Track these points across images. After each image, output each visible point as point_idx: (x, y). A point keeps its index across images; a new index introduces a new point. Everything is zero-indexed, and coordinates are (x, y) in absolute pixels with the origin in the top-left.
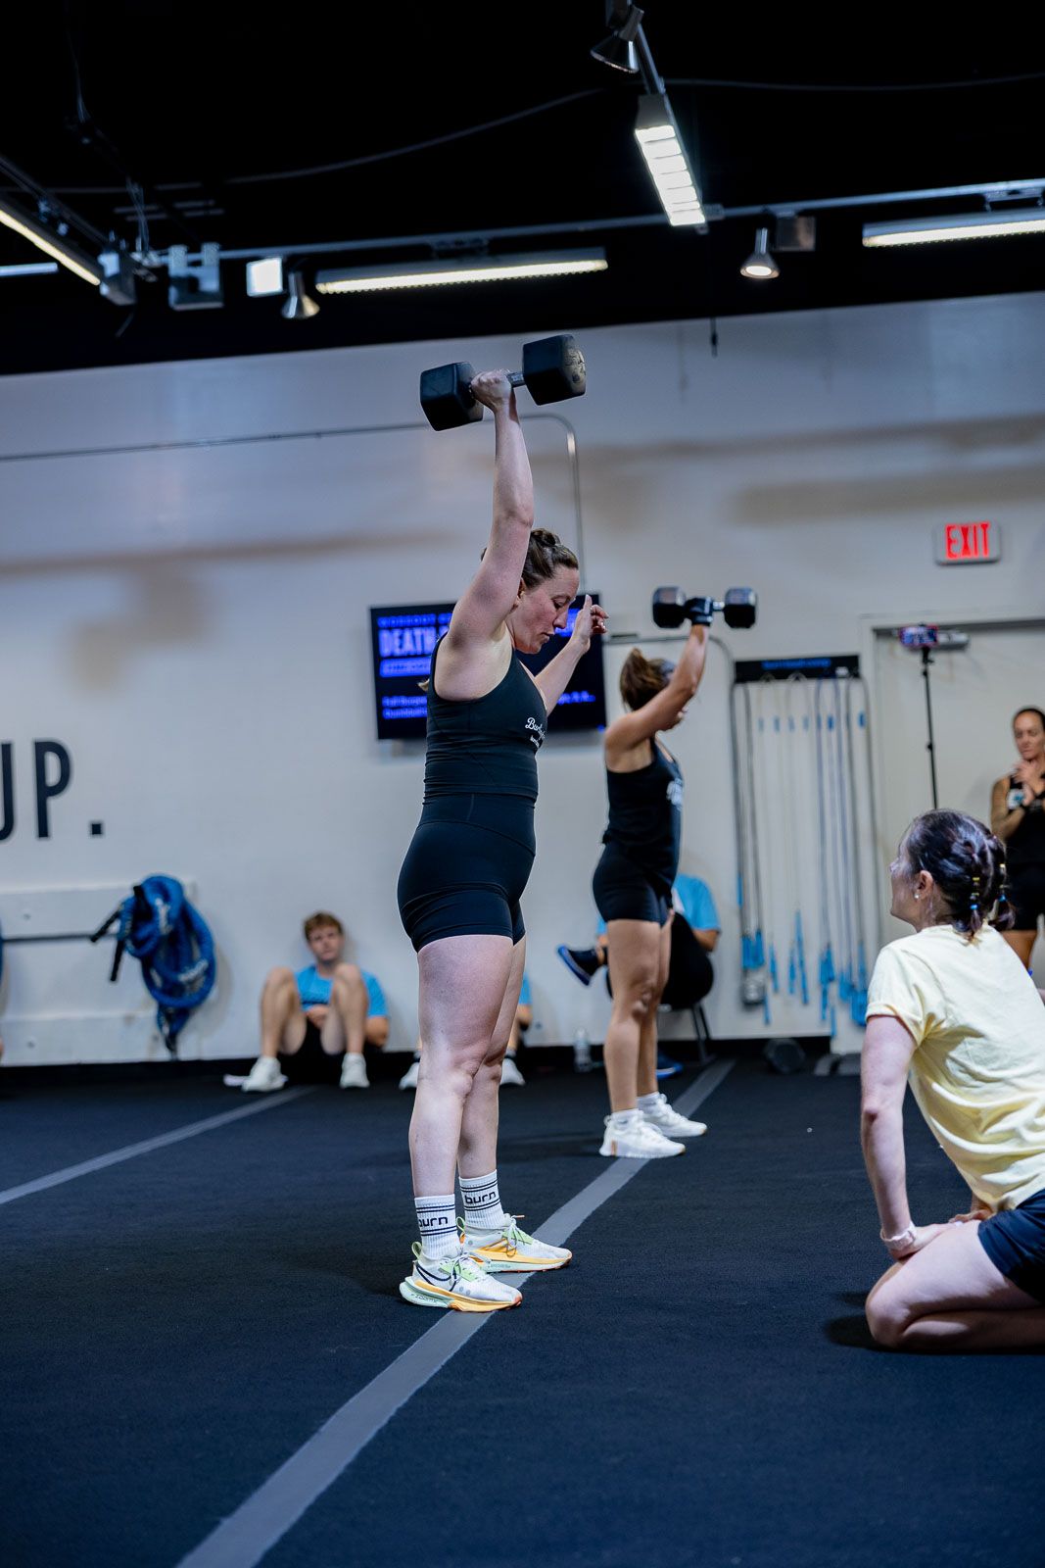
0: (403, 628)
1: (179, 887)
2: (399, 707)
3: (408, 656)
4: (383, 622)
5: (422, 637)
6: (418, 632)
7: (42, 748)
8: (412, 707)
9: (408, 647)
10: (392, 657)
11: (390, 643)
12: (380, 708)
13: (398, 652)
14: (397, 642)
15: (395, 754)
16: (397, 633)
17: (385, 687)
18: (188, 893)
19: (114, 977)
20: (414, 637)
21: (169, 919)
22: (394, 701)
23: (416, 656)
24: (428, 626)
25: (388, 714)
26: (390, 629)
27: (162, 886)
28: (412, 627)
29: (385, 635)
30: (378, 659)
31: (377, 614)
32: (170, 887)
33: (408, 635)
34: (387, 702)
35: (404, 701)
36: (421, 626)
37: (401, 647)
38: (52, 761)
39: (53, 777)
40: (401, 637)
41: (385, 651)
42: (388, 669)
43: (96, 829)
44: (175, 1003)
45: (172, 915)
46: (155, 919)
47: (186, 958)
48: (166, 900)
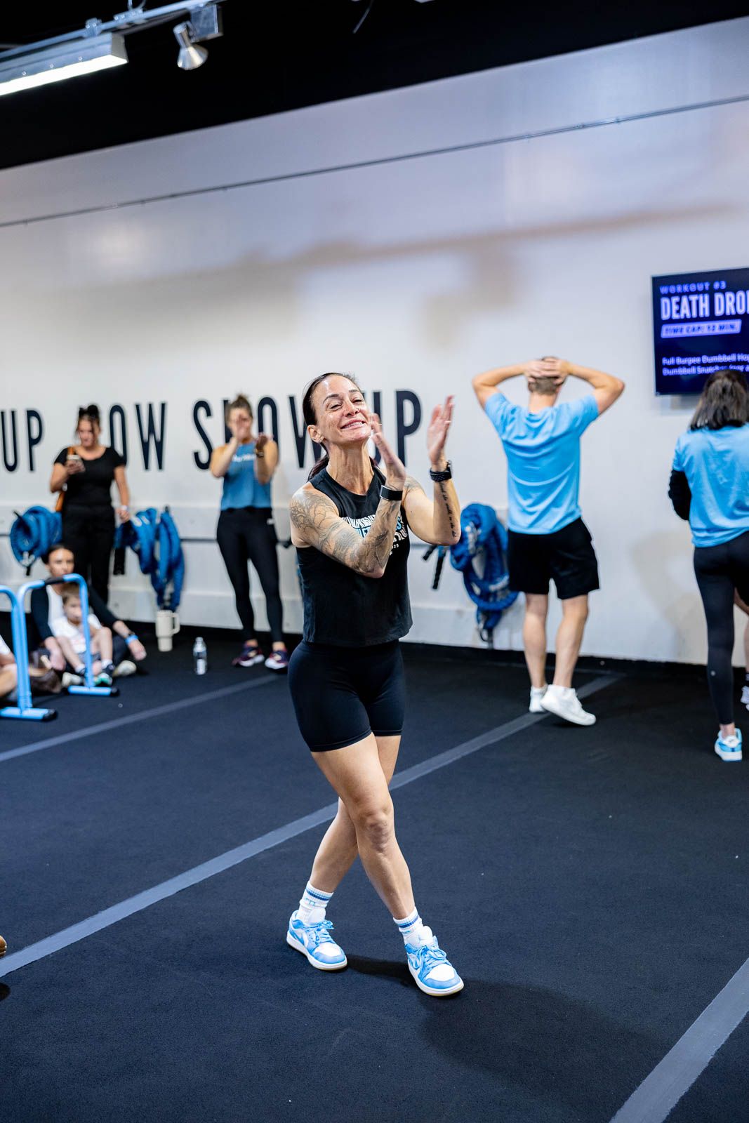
0: (680, 295)
1: (490, 511)
2: (676, 366)
3: (685, 320)
4: (664, 290)
5: (698, 302)
6: (694, 298)
7: (402, 396)
8: (687, 366)
9: (685, 311)
10: (671, 321)
11: (669, 309)
12: (659, 367)
13: (675, 316)
14: (675, 307)
15: (673, 407)
16: (675, 299)
17: (664, 348)
18: (500, 515)
19: (435, 586)
20: (690, 303)
21: (477, 543)
22: (671, 361)
23: (692, 320)
24: (704, 292)
25: (666, 372)
26: (669, 296)
27: (475, 513)
28: (689, 293)
29: (664, 301)
30: (658, 323)
31: (658, 282)
32: (483, 514)
33: (685, 300)
34: (665, 361)
35: (679, 361)
36: (697, 292)
37: (678, 312)
38: (408, 406)
39: (409, 420)
40: (679, 303)
41: (665, 316)
42: (667, 333)
44: (491, 605)
45: (482, 539)
46: (465, 542)
47: (498, 571)
48: (477, 526)
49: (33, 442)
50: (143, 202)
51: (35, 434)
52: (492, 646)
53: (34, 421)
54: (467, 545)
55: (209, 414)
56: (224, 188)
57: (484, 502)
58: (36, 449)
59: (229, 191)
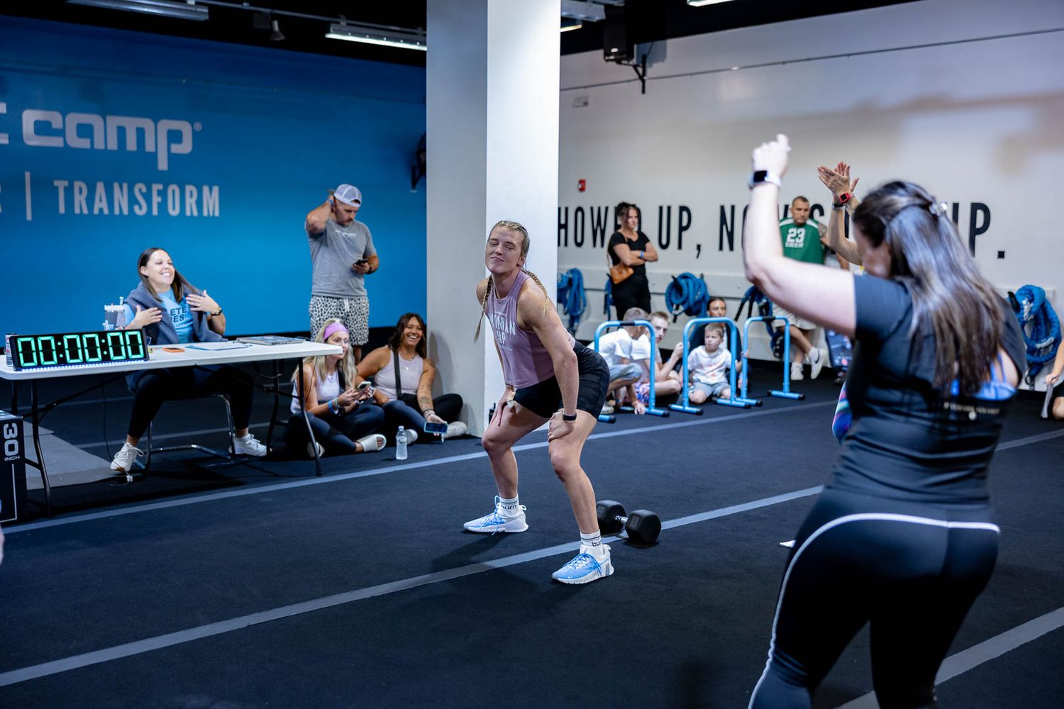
1: (1042, 293)
7: (975, 207)
18: (1048, 296)
21: (1030, 312)
27: (1029, 292)
32: (1035, 292)
38: (980, 215)
39: (979, 224)
43: (1001, 255)
44: (1035, 359)
45: (1034, 310)
46: (1021, 311)
47: (1043, 334)
48: (1031, 301)
49: (682, 229)
50: (784, 63)
51: (685, 223)
52: (1034, 388)
53: (685, 214)
54: (1023, 314)
55: (822, 213)
56: (849, 55)
57: (1037, 284)
58: (684, 234)
59: (851, 57)
